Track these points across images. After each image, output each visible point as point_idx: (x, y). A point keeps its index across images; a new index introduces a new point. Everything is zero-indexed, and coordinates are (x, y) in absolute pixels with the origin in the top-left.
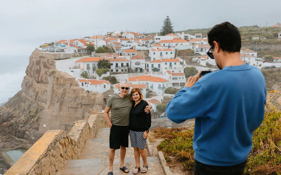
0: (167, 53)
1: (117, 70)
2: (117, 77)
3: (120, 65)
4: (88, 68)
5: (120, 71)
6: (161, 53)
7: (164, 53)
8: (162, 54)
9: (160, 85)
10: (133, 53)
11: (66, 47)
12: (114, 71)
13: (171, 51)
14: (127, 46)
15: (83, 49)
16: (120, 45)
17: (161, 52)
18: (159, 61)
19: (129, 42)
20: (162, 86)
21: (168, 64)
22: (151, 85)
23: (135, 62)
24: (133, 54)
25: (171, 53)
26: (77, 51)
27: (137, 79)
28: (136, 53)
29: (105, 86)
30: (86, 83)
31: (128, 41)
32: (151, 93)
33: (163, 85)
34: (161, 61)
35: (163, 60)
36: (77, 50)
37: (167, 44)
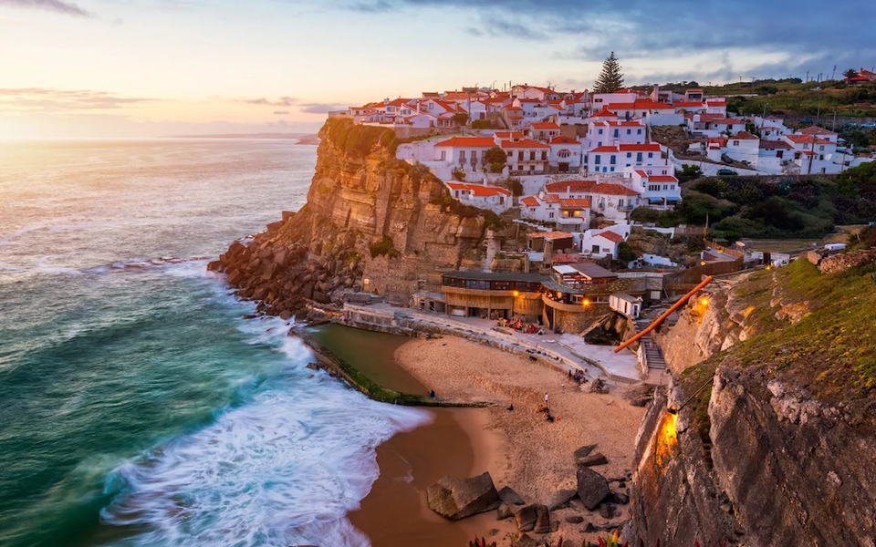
0: (629, 132)
1: (521, 168)
2: (523, 182)
3: (527, 156)
4: (462, 161)
5: (527, 168)
6: (617, 131)
7: (623, 131)
8: (619, 132)
9: (621, 202)
10: (552, 130)
11: (413, 113)
12: (515, 168)
13: (640, 128)
14: (535, 114)
15: (447, 120)
16: (520, 114)
17: (616, 128)
18: (613, 149)
19: (539, 106)
20: (625, 204)
21: (634, 154)
22: (600, 202)
23: (558, 151)
24: (551, 133)
25: (639, 132)
26: (435, 124)
27: (569, 188)
28: (559, 130)
29: (502, 199)
30: (463, 193)
31: (537, 104)
32: (600, 219)
33: (629, 201)
34: (618, 149)
35: (623, 147)
36: (435, 120)
37: (622, 113)
